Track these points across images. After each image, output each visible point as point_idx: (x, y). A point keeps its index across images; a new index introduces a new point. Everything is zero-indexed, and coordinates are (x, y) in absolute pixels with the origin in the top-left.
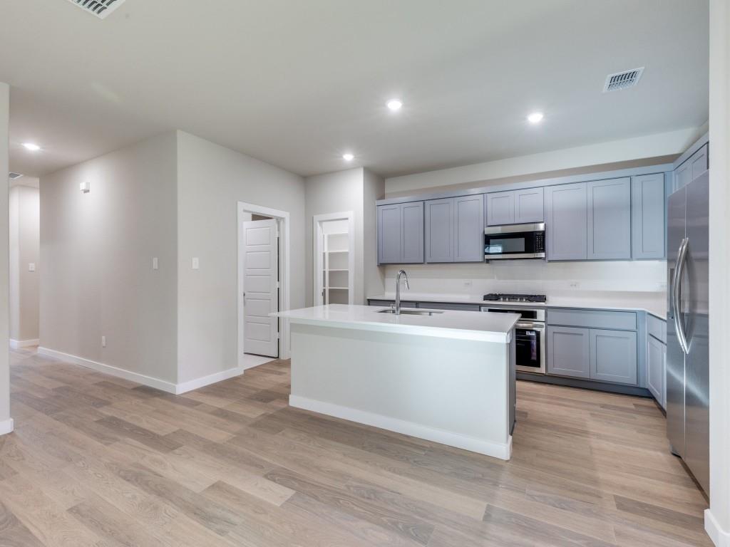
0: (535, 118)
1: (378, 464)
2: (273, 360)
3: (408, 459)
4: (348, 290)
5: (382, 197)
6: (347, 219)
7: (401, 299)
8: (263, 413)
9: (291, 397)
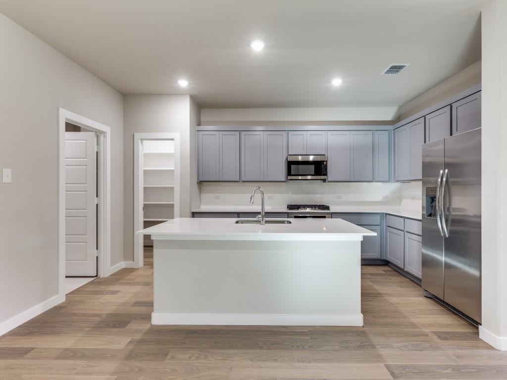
0: (337, 82)
1: (286, 359)
2: (92, 279)
3: (303, 347)
4: (173, 204)
5: (199, 124)
6: (173, 139)
7: (266, 210)
8: (129, 340)
9: (154, 315)
